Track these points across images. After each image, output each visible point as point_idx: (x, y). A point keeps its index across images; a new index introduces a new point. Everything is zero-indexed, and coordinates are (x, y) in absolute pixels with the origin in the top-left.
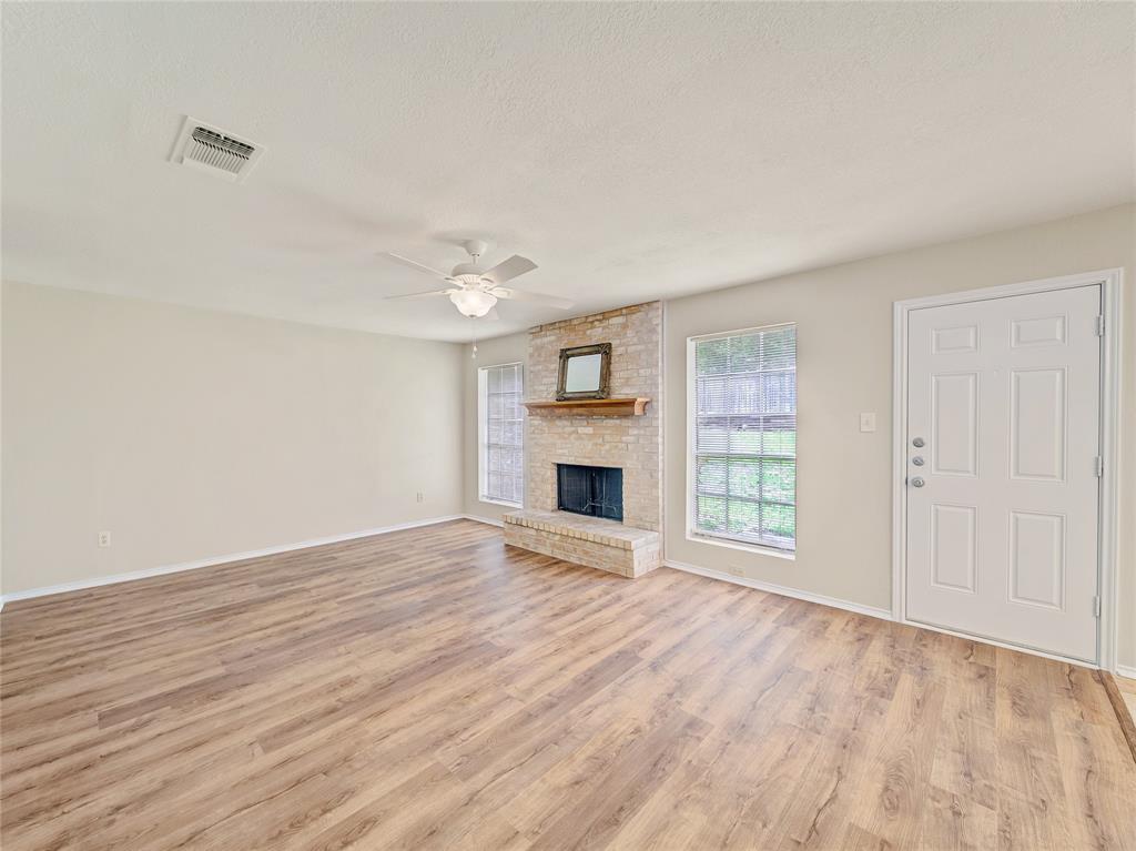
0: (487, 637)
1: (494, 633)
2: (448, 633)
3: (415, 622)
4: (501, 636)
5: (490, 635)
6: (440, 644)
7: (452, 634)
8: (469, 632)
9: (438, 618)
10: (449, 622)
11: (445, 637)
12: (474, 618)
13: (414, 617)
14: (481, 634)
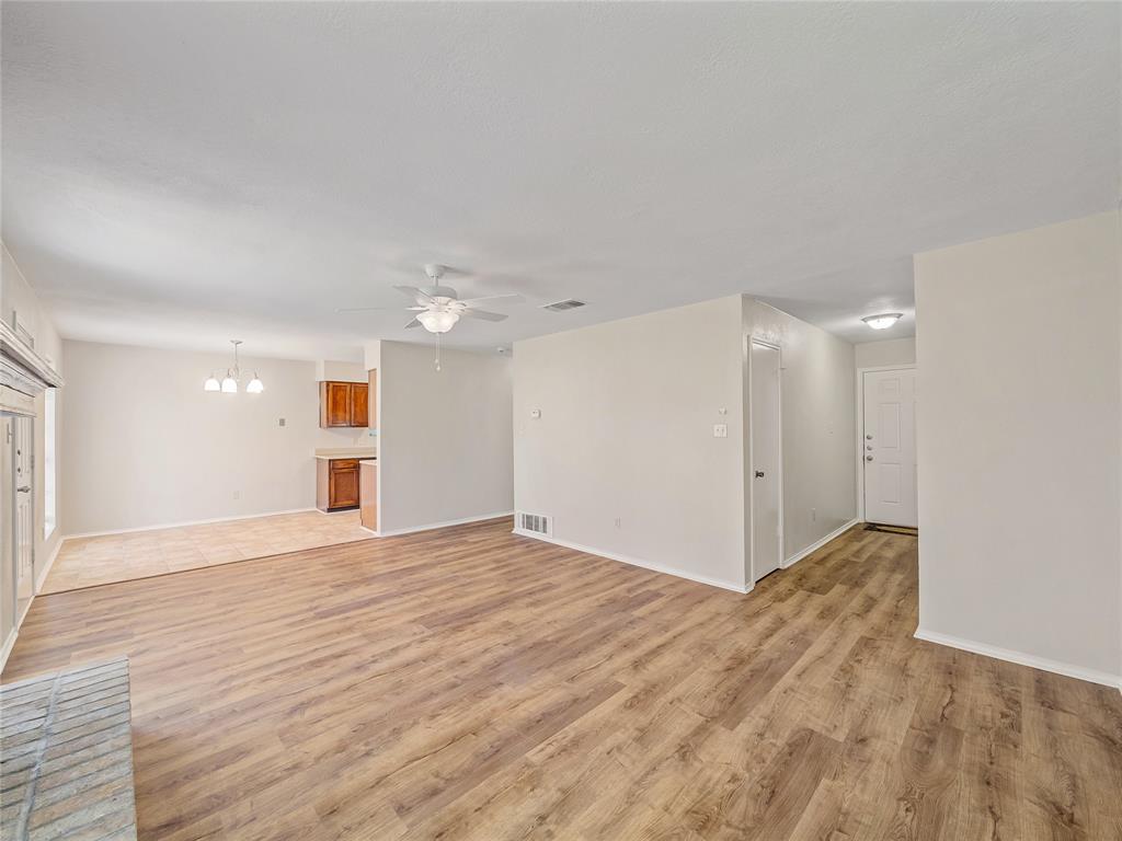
0: (428, 632)
1: (418, 637)
2: (464, 638)
3: (503, 651)
4: (415, 634)
5: (425, 634)
6: (471, 627)
7: (461, 636)
8: (444, 638)
9: (475, 656)
10: (466, 650)
11: (467, 633)
12: (436, 655)
13: (506, 659)
14: (434, 635)
